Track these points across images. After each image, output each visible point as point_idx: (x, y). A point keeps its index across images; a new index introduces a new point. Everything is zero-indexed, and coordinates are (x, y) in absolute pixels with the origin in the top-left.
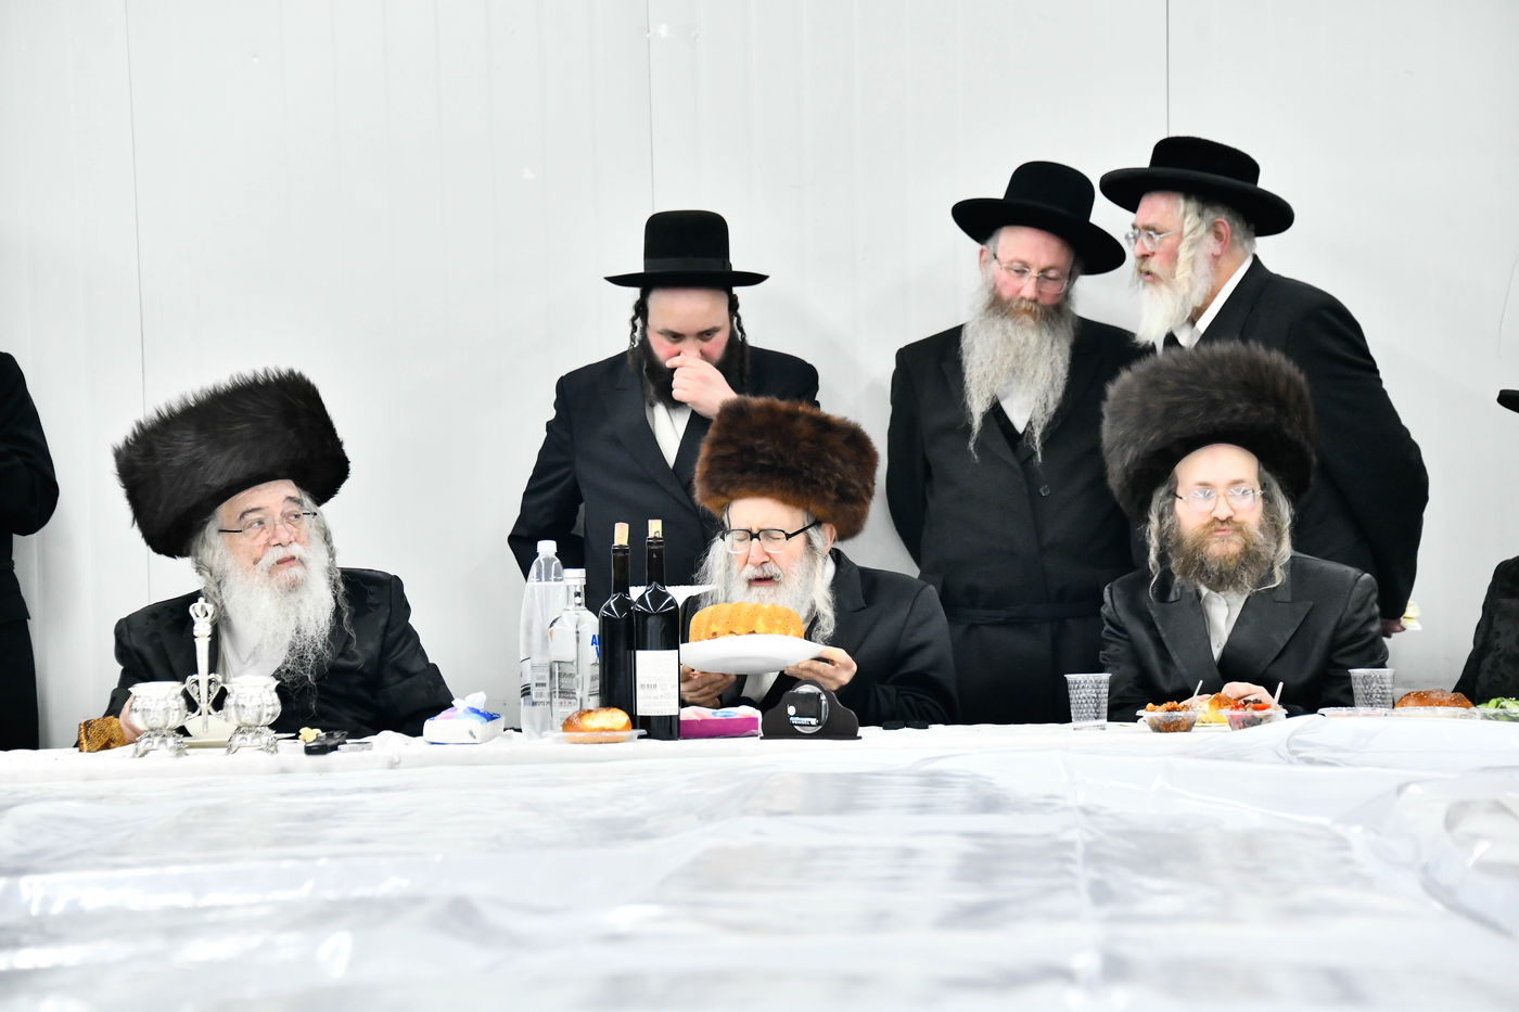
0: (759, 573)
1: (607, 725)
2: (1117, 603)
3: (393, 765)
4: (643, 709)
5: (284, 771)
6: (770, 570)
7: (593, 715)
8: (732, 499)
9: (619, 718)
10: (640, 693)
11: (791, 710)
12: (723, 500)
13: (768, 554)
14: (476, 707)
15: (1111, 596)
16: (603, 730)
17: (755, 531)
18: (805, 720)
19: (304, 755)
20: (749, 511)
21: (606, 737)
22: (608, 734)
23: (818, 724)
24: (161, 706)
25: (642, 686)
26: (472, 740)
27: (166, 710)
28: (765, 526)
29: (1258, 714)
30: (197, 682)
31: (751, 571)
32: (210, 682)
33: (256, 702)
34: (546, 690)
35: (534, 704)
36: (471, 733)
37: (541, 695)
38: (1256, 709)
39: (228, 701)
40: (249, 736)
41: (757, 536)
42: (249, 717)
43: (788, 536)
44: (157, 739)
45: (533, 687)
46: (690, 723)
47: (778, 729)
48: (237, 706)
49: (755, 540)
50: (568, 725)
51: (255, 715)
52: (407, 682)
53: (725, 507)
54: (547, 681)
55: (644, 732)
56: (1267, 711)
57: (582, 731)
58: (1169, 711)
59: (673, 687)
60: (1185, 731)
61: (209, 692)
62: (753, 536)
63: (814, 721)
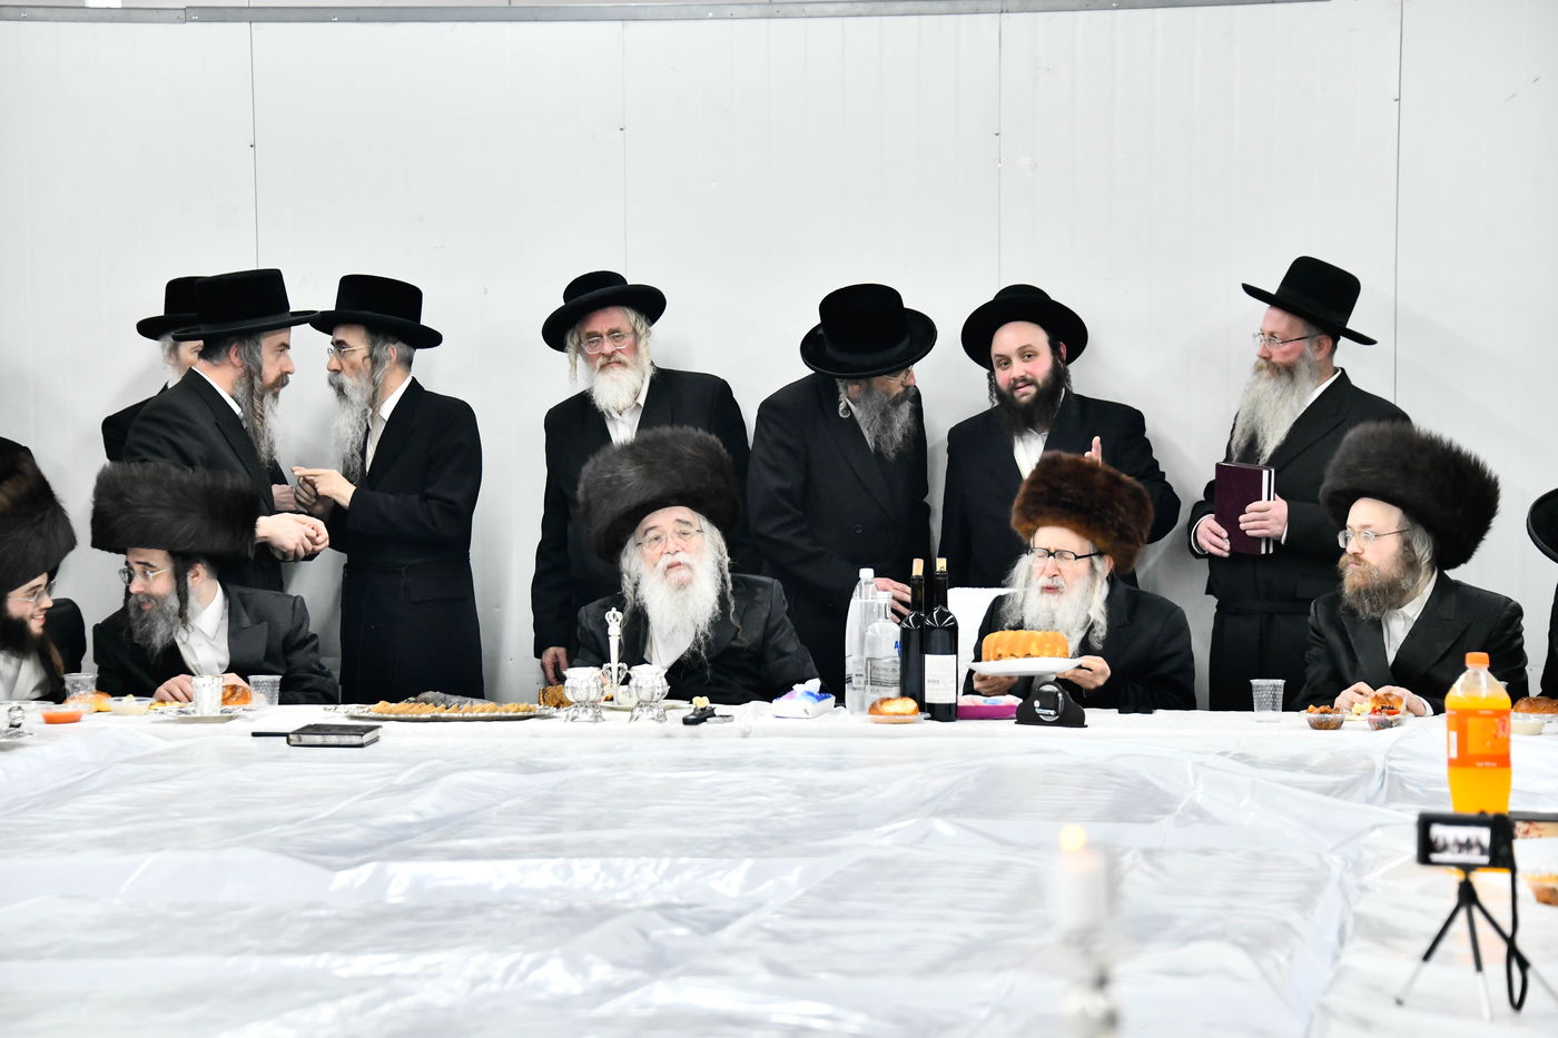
0: (1049, 583)
1: (900, 710)
2: (1319, 615)
3: (745, 735)
4: (930, 698)
5: (668, 736)
6: (1059, 581)
7: (891, 702)
8: (1038, 526)
9: (911, 705)
10: (928, 686)
11: (1037, 704)
12: (1030, 526)
13: (1059, 570)
14: (812, 691)
15: (1315, 609)
16: (897, 714)
17: (1052, 551)
18: (1047, 712)
19: (682, 724)
20: (1050, 536)
21: (899, 719)
22: (901, 718)
23: (1056, 715)
24: (585, 685)
25: (929, 681)
26: (805, 715)
27: (588, 688)
28: (1060, 548)
29: (1390, 718)
30: (610, 669)
31: (1044, 581)
32: (619, 669)
33: (650, 684)
34: (863, 680)
35: (854, 689)
36: (806, 711)
37: (859, 683)
38: (1389, 714)
39: (632, 683)
40: (645, 709)
41: (1053, 555)
42: (645, 695)
43: (1077, 557)
44: (581, 709)
45: (854, 677)
46: (964, 708)
47: (1026, 716)
48: (636, 686)
49: (1051, 557)
50: (873, 709)
51: (649, 694)
52: (782, 660)
53: (1031, 533)
54: (863, 672)
55: (928, 715)
56: (1397, 716)
57: (882, 714)
58: (1322, 713)
59: (952, 682)
60: (1334, 729)
61: (619, 676)
62: (1050, 554)
63: (1052, 712)
